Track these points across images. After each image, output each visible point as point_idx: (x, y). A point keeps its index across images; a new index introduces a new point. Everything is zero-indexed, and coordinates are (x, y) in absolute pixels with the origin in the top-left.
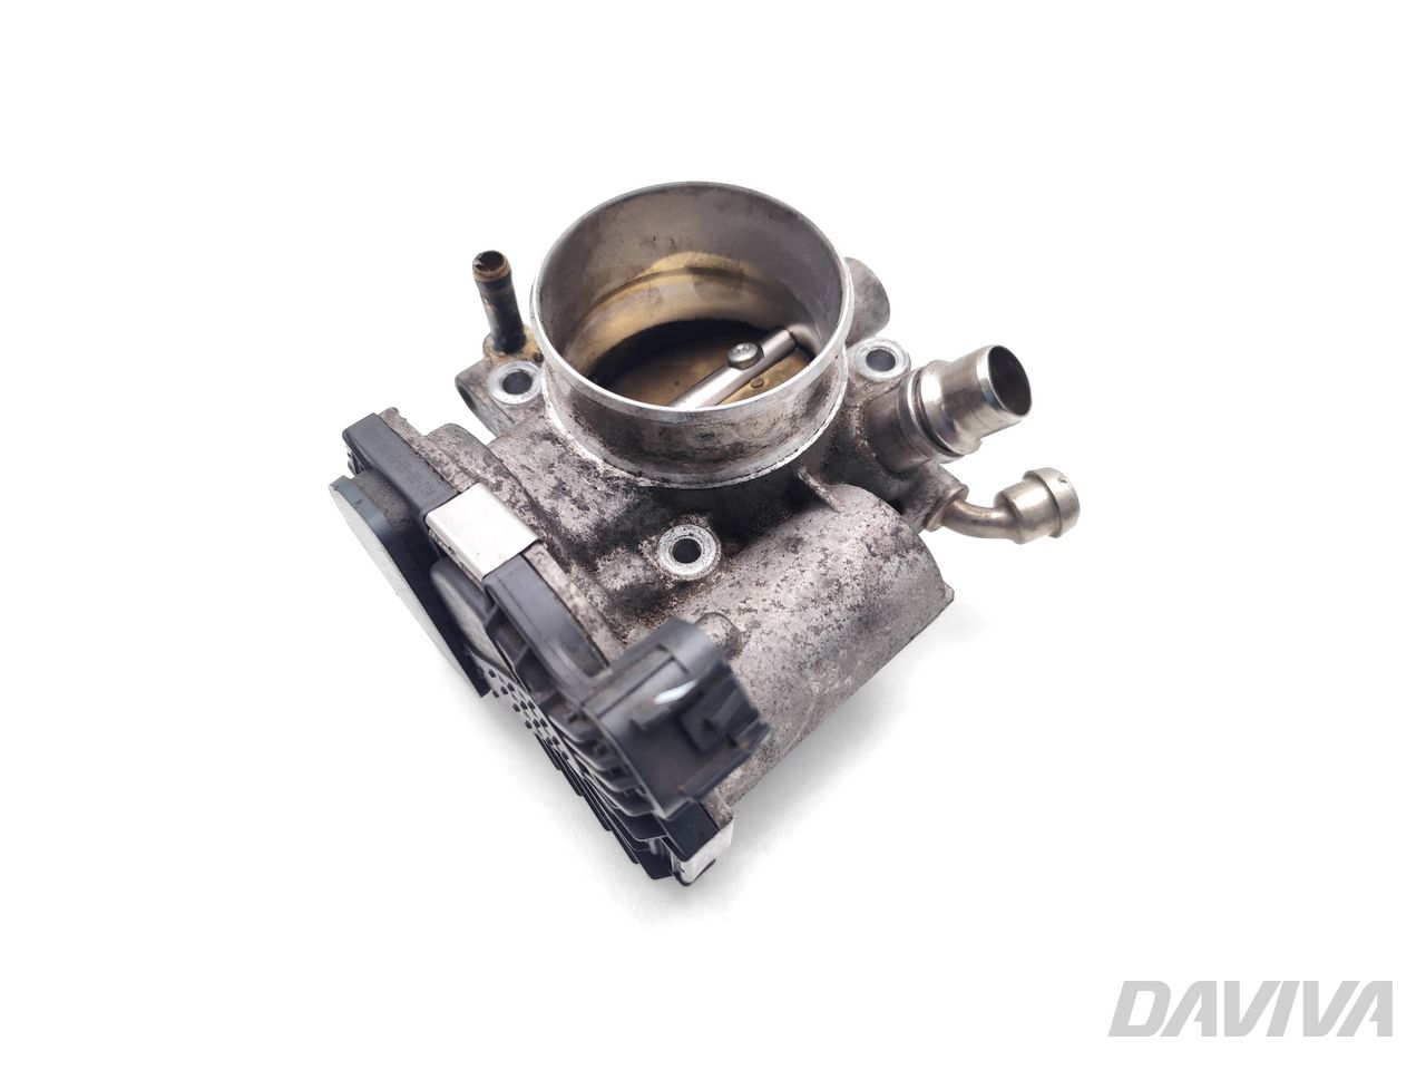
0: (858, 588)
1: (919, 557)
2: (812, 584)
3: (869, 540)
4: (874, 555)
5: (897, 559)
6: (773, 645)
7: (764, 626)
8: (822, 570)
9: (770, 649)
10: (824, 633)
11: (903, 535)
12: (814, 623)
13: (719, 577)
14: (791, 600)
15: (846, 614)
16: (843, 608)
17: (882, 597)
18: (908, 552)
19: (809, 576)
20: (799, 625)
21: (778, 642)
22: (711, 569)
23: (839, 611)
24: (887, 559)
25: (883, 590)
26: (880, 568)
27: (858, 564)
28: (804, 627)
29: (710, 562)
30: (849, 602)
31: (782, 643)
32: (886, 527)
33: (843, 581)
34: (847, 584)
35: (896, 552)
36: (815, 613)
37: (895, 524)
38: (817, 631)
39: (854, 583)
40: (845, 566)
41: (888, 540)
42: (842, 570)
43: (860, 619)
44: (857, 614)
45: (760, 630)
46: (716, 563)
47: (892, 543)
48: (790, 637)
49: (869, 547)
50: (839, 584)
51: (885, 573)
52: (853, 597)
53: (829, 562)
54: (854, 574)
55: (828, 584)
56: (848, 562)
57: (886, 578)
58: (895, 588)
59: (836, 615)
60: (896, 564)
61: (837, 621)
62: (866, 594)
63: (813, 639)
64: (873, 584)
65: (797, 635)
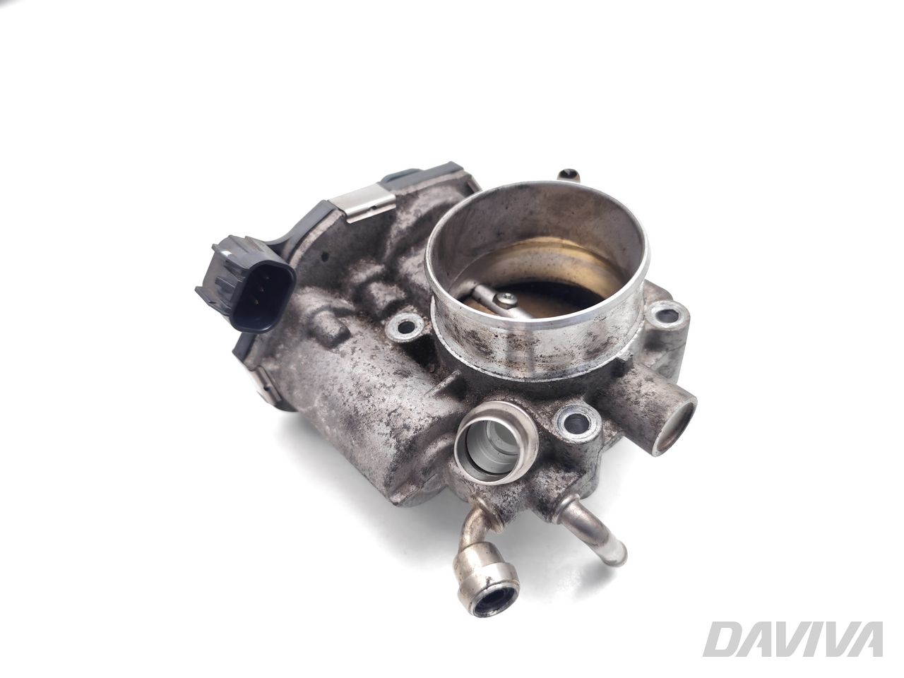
0: (367, 409)
1: (393, 447)
2: (369, 381)
3: (400, 411)
4: (389, 415)
5: (389, 431)
6: (331, 366)
7: (342, 359)
8: (378, 386)
9: (328, 365)
10: (340, 394)
11: (405, 432)
12: (344, 386)
13: (388, 345)
14: (359, 371)
15: (352, 405)
16: (355, 402)
17: (366, 428)
18: (394, 438)
19: (374, 379)
20: (342, 378)
21: (333, 368)
22: (392, 339)
23: (353, 401)
24: (388, 424)
25: (369, 427)
26: (381, 421)
27: (383, 406)
28: (342, 381)
29: (395, 337)
30: (359, 406)
31: (332, 371)
32: (410, 420)
33: (371, 398)
34: (369, 401)
35: (393, 429)
36: (350, 386)
37: (412, 426)
38: (340, 390)
39: (370, 406)
40: (381, 399)
41: (400, 423)
42: (378, 397)
43: (351, 416)
44: (353, 413)
45: (340, 357)
46: (396, 341)
47: (399, 426)
48: (335, 374)
49: (395, 411)
50: (369, 396)
51: (379, 425)
52: (363, 407)
53: (383, 389)
54: (376, 404)
55: (369, 390)
56: (384, 400)
57: (376, 427)
58: (372, 436)
59: (351, 400)
60: (385, 432)
61: (347, 401)
62: (364, 415)
63: (336, 388)
64: (372, 419)
65: (337, 378)
